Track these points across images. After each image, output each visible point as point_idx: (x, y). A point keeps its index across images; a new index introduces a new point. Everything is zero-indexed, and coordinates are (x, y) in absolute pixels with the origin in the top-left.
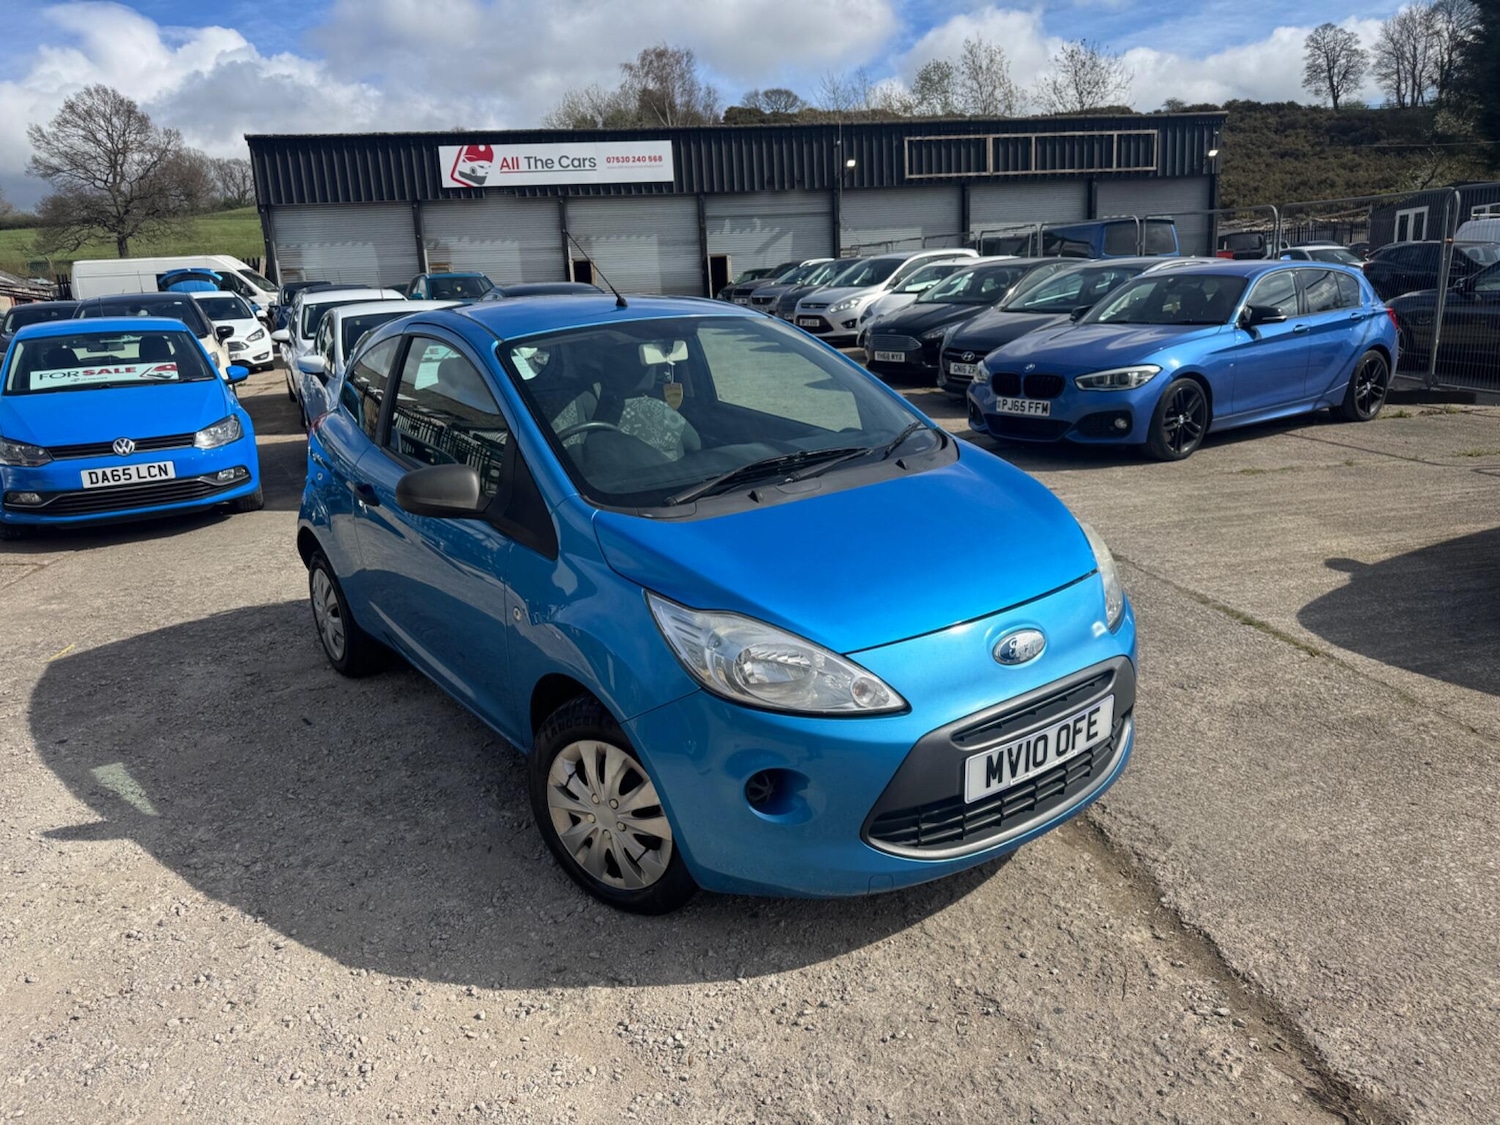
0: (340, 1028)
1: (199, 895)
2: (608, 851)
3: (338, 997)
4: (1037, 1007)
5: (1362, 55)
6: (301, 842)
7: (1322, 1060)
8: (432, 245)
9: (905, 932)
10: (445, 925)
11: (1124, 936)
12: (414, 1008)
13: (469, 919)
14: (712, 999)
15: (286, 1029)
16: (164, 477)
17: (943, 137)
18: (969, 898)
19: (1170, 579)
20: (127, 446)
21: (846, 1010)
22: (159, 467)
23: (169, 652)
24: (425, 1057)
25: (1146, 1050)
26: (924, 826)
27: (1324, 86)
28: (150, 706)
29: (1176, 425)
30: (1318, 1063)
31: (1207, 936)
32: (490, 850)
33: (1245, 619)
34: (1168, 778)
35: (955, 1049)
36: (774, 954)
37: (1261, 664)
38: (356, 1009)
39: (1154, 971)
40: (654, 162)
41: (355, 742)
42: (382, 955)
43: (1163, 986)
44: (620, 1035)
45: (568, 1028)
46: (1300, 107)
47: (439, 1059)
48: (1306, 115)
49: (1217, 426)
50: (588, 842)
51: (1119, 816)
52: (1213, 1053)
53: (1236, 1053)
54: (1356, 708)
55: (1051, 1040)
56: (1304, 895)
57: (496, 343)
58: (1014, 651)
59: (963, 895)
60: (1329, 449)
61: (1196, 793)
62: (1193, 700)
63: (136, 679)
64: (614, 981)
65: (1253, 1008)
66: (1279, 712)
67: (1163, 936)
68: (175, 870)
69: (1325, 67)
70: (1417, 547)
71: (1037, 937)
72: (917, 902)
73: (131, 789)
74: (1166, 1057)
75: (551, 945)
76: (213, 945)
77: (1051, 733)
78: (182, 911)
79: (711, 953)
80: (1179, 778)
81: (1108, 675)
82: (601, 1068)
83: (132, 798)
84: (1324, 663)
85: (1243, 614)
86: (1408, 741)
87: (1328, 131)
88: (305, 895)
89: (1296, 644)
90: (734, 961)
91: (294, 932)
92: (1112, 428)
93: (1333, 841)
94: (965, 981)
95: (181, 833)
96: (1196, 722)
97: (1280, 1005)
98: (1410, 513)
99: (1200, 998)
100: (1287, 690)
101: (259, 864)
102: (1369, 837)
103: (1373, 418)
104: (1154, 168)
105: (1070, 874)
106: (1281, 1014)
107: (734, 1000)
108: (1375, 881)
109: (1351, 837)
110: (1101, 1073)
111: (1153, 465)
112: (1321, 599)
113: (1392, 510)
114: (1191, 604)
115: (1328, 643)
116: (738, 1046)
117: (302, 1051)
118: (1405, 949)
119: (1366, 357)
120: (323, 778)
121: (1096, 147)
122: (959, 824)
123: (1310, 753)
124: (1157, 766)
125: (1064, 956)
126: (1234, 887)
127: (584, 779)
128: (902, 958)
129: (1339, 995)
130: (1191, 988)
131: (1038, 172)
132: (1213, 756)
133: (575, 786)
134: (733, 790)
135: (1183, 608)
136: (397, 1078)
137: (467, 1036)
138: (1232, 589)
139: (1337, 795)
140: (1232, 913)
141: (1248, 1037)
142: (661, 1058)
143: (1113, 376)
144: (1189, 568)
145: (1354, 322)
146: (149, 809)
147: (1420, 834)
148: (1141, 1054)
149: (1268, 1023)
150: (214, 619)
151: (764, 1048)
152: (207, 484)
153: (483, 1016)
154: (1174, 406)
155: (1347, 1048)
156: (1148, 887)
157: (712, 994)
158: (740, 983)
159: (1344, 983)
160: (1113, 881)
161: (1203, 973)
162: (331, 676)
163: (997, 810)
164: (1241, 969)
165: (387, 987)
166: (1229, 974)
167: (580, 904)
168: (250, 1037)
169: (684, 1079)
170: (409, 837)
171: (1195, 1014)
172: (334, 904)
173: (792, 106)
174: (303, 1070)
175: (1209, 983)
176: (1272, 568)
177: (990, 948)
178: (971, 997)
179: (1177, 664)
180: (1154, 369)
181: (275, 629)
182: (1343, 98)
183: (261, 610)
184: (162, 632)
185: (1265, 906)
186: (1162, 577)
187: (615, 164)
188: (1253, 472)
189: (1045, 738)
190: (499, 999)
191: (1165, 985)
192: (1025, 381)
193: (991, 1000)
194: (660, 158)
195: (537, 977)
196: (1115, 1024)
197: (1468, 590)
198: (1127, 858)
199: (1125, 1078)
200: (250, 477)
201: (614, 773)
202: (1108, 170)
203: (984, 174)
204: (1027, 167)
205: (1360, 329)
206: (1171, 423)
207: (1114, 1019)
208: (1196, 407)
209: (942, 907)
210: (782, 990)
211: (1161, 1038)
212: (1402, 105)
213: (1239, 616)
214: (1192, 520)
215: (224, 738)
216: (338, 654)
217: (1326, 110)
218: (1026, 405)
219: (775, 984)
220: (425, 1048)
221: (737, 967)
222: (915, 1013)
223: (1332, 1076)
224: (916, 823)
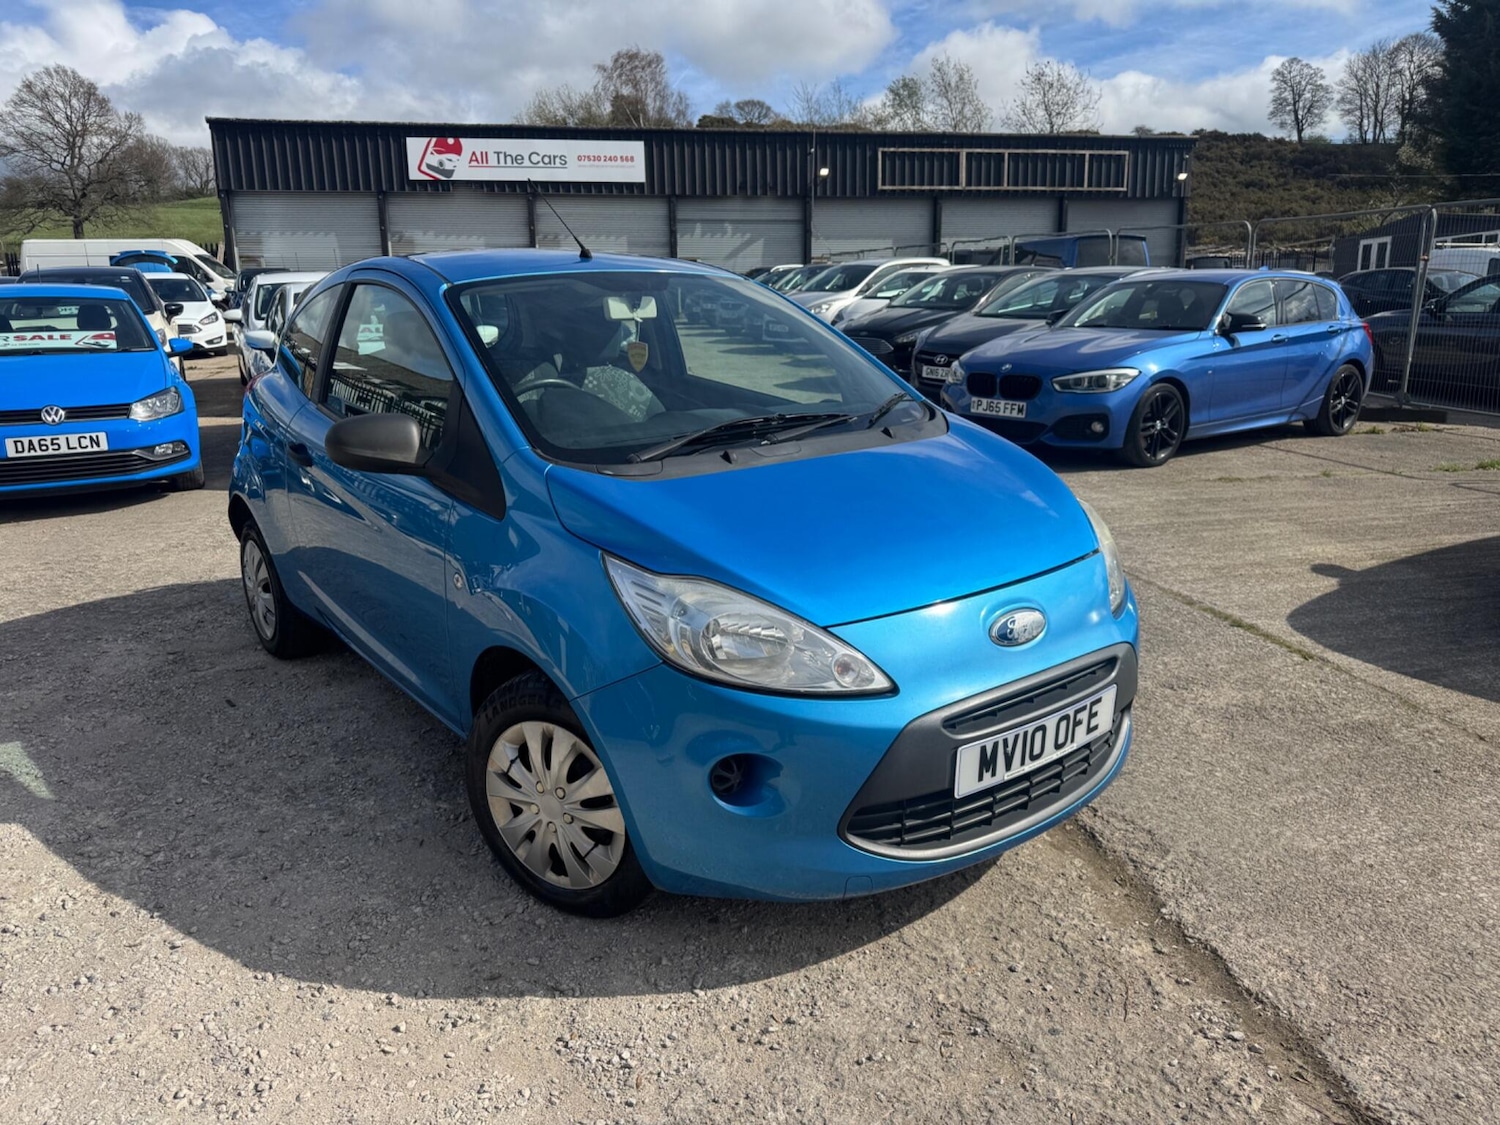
0: (236, 1039)
1: (91, 887)
2: (553, 845)
3: (237, 1004)
4: (1030, 1027)
5: (1326, 89)
6: (212, 831)
7: (1351, 1092)
8: (396, 238)
9: (881, 941)
10: (367, 924)
11: (1123, 950)
12: (325, 1018)
13: (394, 919)
14: (664, 1012)
15: (174, 1040)
16: (96, 449)
17: (916, 150)
18: (951, 905)
19: (1152, 580)
20: (56, 414)
21: (816, 1028)
22: (91, 437)
23: (86, 628)
24: (333, 1074)
25: (1153, 1078)
26: (909, 823)
27: (1289, 119)
28: (59, 683)
29: (1153, 431)
30: (1345, 1095)
31: (1214, 951)
32: (421, 844)
33: (1234, 621)
34: (1163, 782)
35: (940, 1074)
36: (735, 964)
37: (1253, 666)
38: (258, 1018)
39: (1158, 988)
40: (626, 162)
41: (281, 725)
42: (292, 957)
43: (1168, 1006)
44: (559, 1052)
45: (500, 1042)
46: (1265, 139)
47: (349, 1077)
48: (1271, 147)
49: (1193, 433)
50: (530, 836)
51: (1111, 820)
52: (1230, 1082)
53: (1255, 1084)
54: (1356, 713)
55: (1047, 1065)
56: (1317, 908)
57: (445, 286)
58: (1012, 631)
59: (945, 901)
60: (1304, 461)
61: (1194, 797)
62: (1184, 701)
63: (46, 655)
64: (554, 991)
65: (1271, 1033)
66: (1275, 715)
67: (1165, 950)
68: (66, 858)
69: (1291, 100)
70: (1403, 555)
71: (1027, 950)
72: (894, 909)
73: (25, 770)
74: (1177, 1086)
75: (485, 949)
76: (100, 942)
77: (1050, 723)
78: (69, 904)
79: (664, 962)
80: (1174, 781)
81: (1111, 662)
82: (536, 1090)
83: (26, 780)
84: (1320, 668)
85: (1231, 616)
86: (1413, 748)
87: (1292, 163)
88: (211, 890)
89: (1289, 647)
90: (690, 970)
91: (194, 929)
92: (1088, 431)
93: (1343, 851)
94: (949, 997)
95: (77, 818)
96: (1189, 723)
97: (1300, 1029)
98: (1391, 522)
99: (1210, 1020)
100: (1283, 693)
101: (162, 854)
102: (1382, 847)
103: (1346, 433)
104: (1125, 189)
105: (1061, 881)
106: (1300, 1039)
107: (690, 1015)
108: (1393, 895)
109: (1361, 846)
110: (1105, 1104)
111: (1129, 471)
112: (1309, 603)
113: (1374, 519)
114: (1176, 605)
115: (1321, 647)
116: (694, 1066)
117: (190, 1066)
118: (1432, 969)
119: (1342, 371)
120: (242, 763)
121: (1068, 165)
122: (946, 822)
123: (1312, 758)
124: (1150, 768)
125: (1058, 970)
126: (1240, 898)
127: (528, 766)
128: (879, 970)
129: (1364, 1019)
130: (1200, 1008)
131: (1011, 188)
132: (1208, 759)
133: (518, 771)
134: (696, 778)
135: (1168, 609)
136: (298, 1098)
137: (383, 1051)
138: (1218, 591)
139: (1344, 803)
140: (1240, 926)
141: (1266, 1065)
142: (604, 1080)
143: (1091, 378)
144: (1172, 570)
145: (1331, 335)
146: (42, 790)
147: (1436, 845)
148: (1148, 1083)
149: (1287, 1049)
150: (139, 595)
151: (723, 1069)
152: (141, 458)
153: (403, 1028)
154: (1152, 411)
155: (1378, 1078)
156: (1147, 897)
157: (664, 1007)
158: (697, 995)
159: (1369, 1005)
160: (1108, 890)
161: (1212, 991)
162: (262, 657)
163: (988, 807)
164: (1254, 989)
165: (295, 994)
166: (1240, 993)
167: (520, 905)
168: (132, 1048)
169: (630, 1105)
170: (333, 828)
171: (1206, 1037)
172: (243, 899)
173: (766, 116)
174: (189, 1088)
175: (1219, 1003)
176: (1257, 572)
177: (976, 961)
178: (956, 1016)
179: (1165, 664)
180: (1133, 373)
181: (205, 607)
182: (1307, 133)
183: (191, 588)
184: (82, 607)
185: (1276, 919)
186: (1144, 577)
187: (586, 162)
188: (1231, 480)
189: (1043, 728)
190: (422, 1009)
191: (1171, 1005)
192: (1001, 382)
193: (978, 1019)
194: (632, 159)
195: (467, 984)
196: (1118, 1048)
197: (1460, 599)
198: (1122, 865)
199: (1133, 1110)
200: (189, 453)
201: (562, 759)
202: (1079, 189)
203: (956, 188)
204: (999, 182)
205: (1337, 342)
206: (1148, 428)
207: (1116, 1041)
208: (1174, 412)
209: (922, 915)
210: (744, 1004)
211: (1170, 1064)
212: (1364, 141)
213: (1226, 618)
214: (1172, 524)
215: (137, 718)
216: (269, 632)
217: (1291, 142)
218: (1002, 406)
219: (736, 997)
220: (334, 1064)
221: (694, 978)
222: (893, 1033)
223: (1363, 1111)
224: (899, 819)
